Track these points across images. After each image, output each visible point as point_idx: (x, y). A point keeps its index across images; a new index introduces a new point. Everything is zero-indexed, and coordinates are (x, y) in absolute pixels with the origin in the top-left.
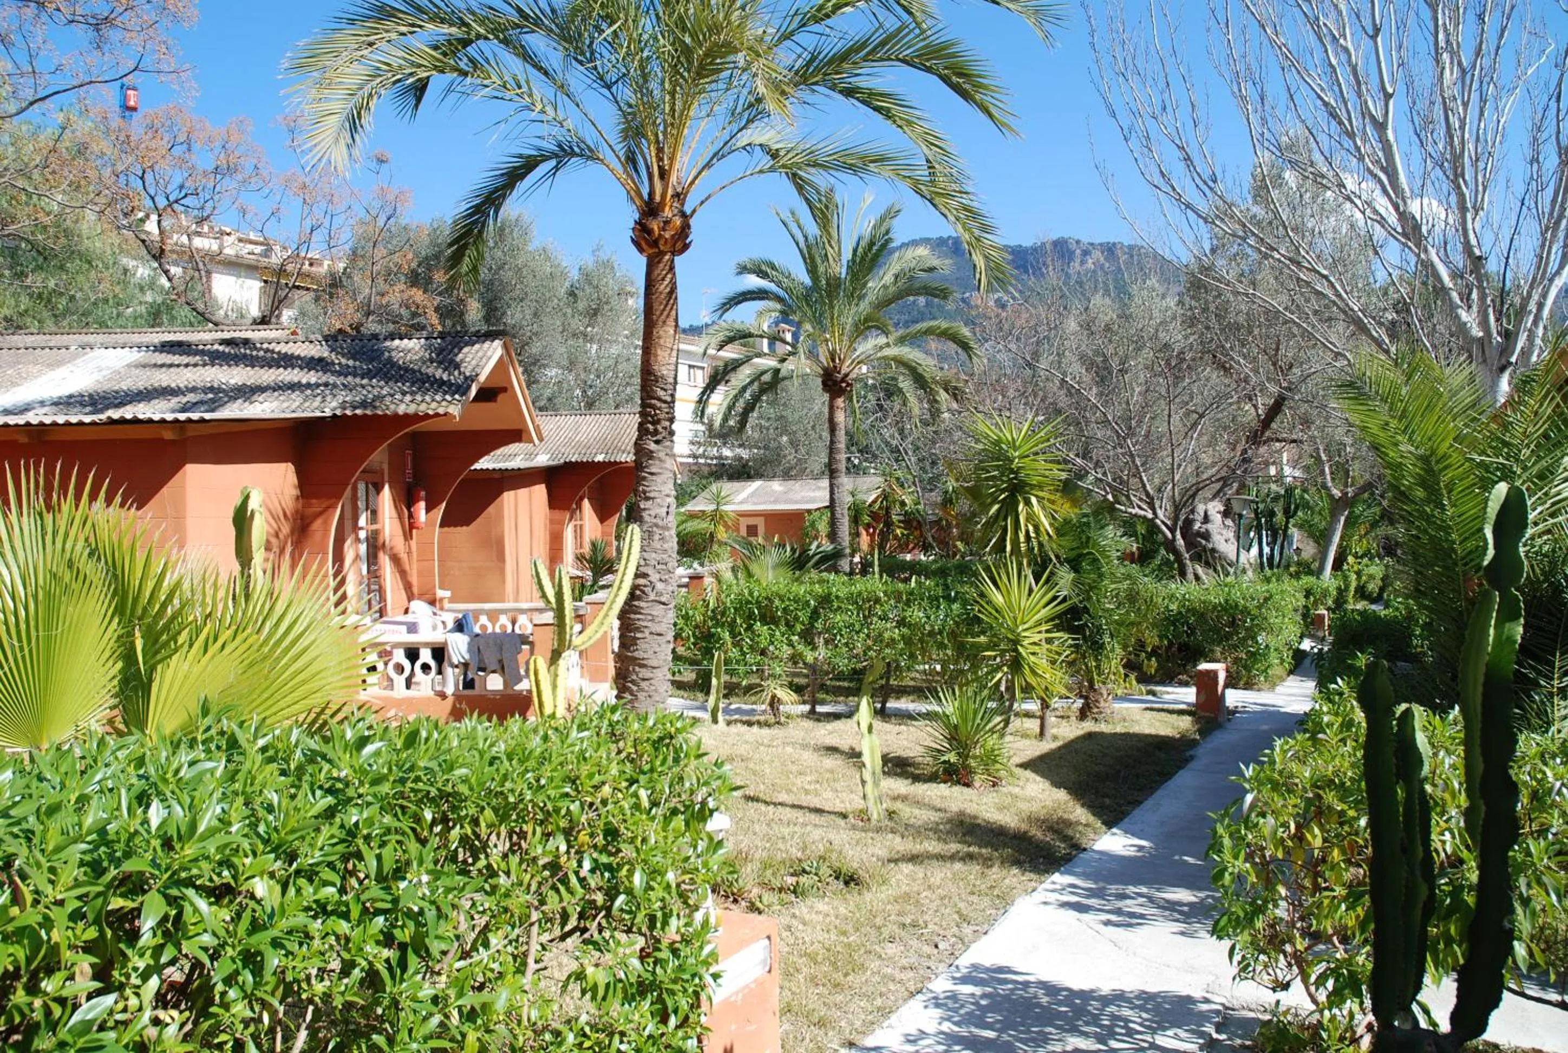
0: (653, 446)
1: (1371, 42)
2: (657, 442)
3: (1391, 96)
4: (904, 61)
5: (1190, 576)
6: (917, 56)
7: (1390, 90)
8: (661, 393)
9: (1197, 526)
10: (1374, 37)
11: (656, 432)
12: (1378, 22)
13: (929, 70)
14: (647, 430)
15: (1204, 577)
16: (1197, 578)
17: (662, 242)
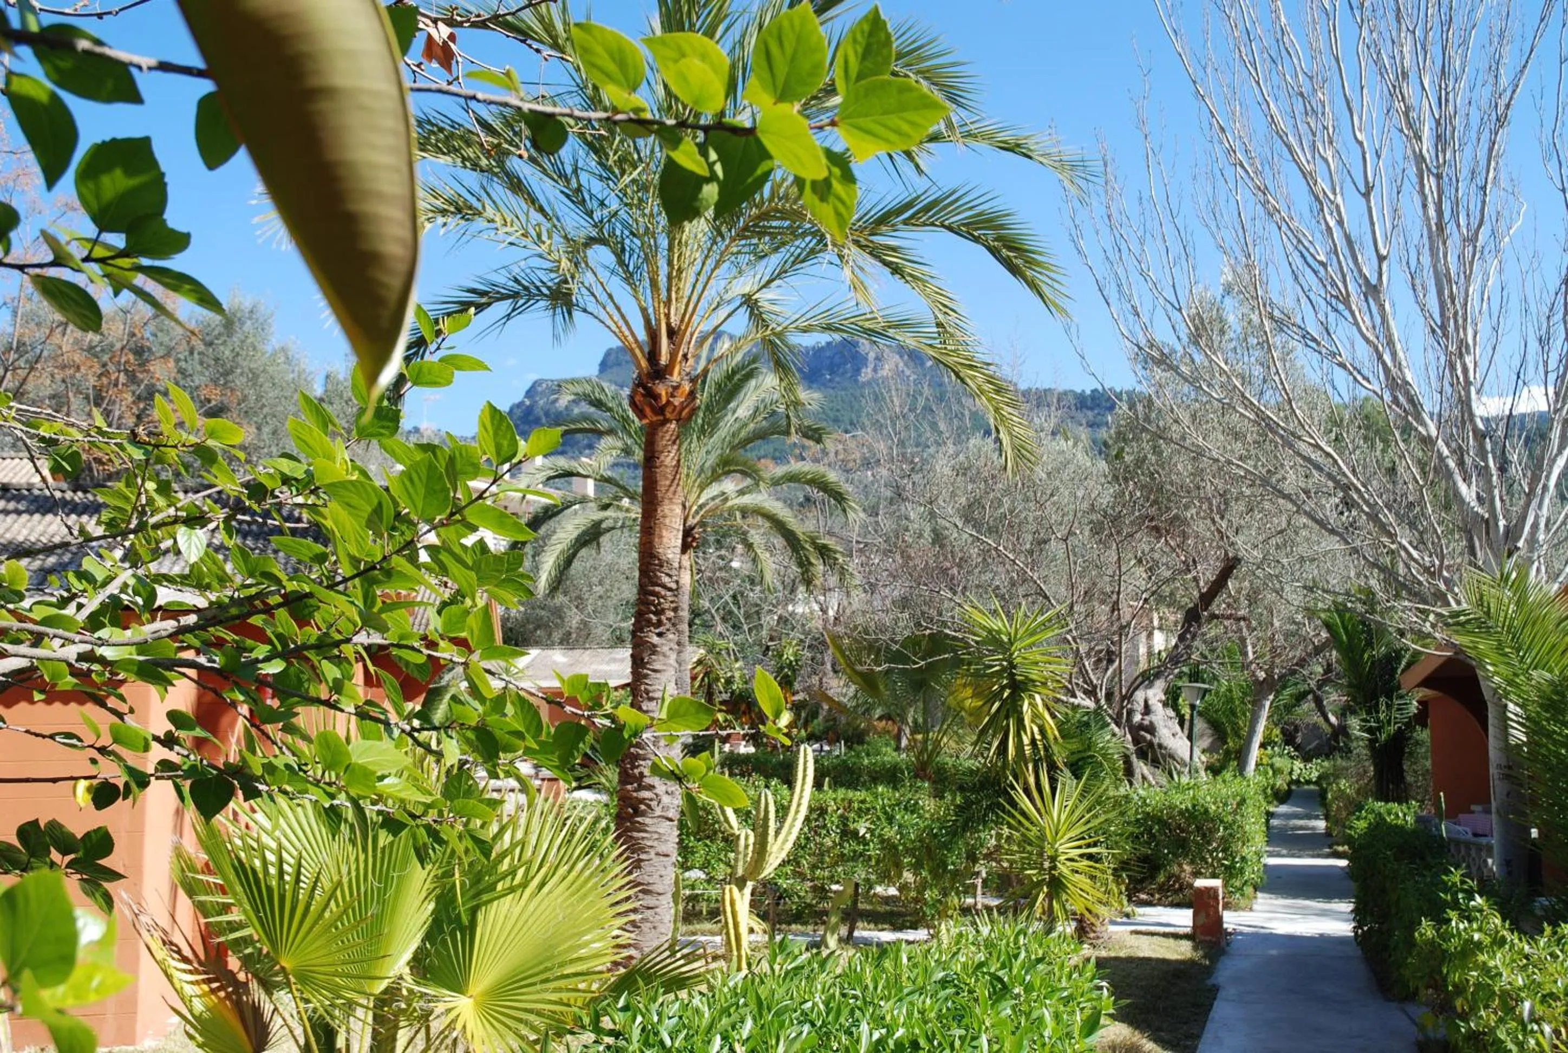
0: (655, 639)
1: (1363, 200)
2: (660, 635)
3: (1385, 258)
4: (950, 228)
5: (1138, 776)
6: (964, 225)
7: (1384, 252)
8: (666, 580)
9: (1137, 718)
10: (1366, 195)
11: (660, 623)
12: (1370, 179)
13: (976, 240)
14: (649, 622)
15: (1150, 778)
16: (1144, 778)
17: (669, 409)
